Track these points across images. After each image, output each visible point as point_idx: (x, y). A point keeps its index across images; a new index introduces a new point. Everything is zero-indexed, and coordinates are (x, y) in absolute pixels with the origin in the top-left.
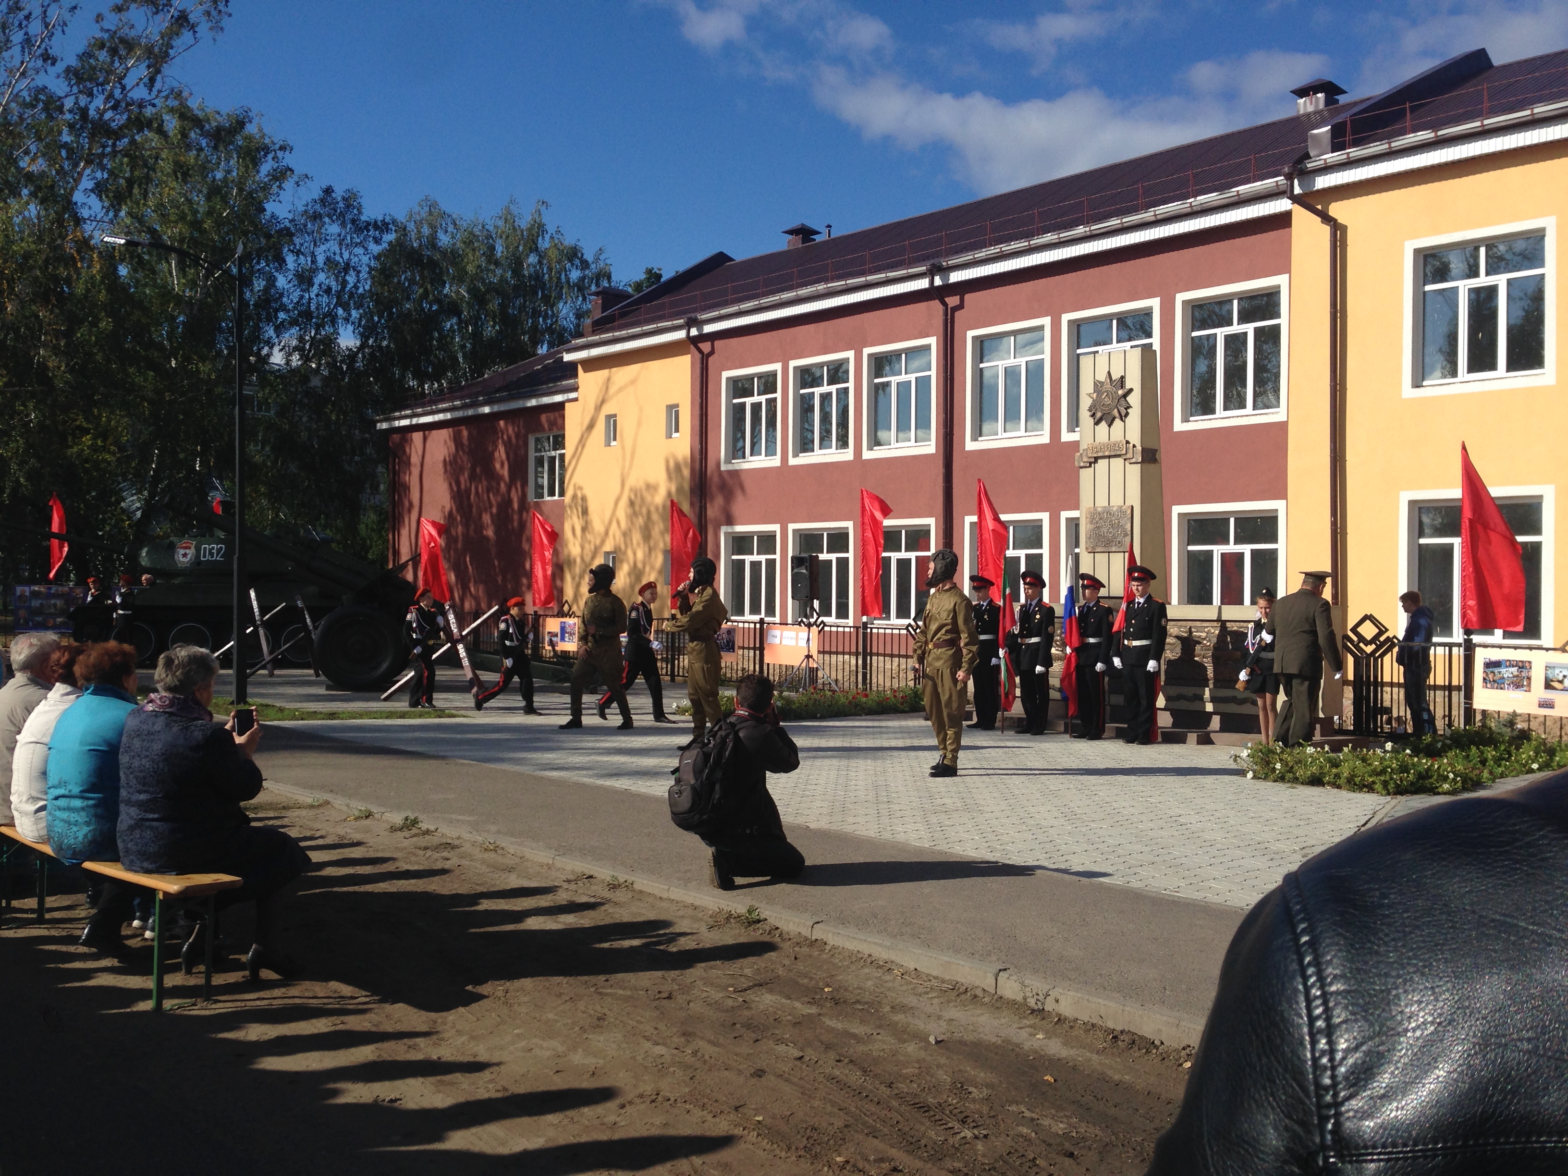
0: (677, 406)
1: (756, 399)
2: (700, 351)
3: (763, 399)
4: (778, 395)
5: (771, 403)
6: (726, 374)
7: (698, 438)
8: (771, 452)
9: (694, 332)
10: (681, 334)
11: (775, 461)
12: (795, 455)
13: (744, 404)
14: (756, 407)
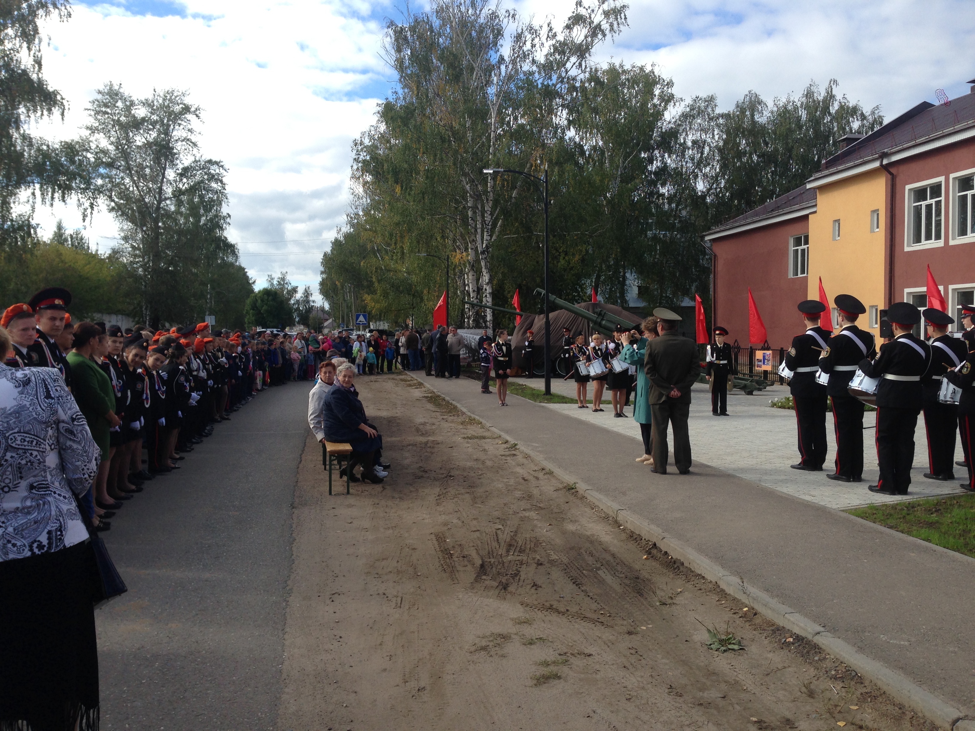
0: (878, 210)
1: (929, 202)
2: (891, 174)
3: (933, 201)
4: (942, 198)
5: (938, 203)
6: (908, 187)
7: (889, 231)
8: (938, 237)
9: (885, 162)
10: (877, 164)
11: (940, 243)
12: (953, 239)
13: (921, 205)
14: (929, 207)
